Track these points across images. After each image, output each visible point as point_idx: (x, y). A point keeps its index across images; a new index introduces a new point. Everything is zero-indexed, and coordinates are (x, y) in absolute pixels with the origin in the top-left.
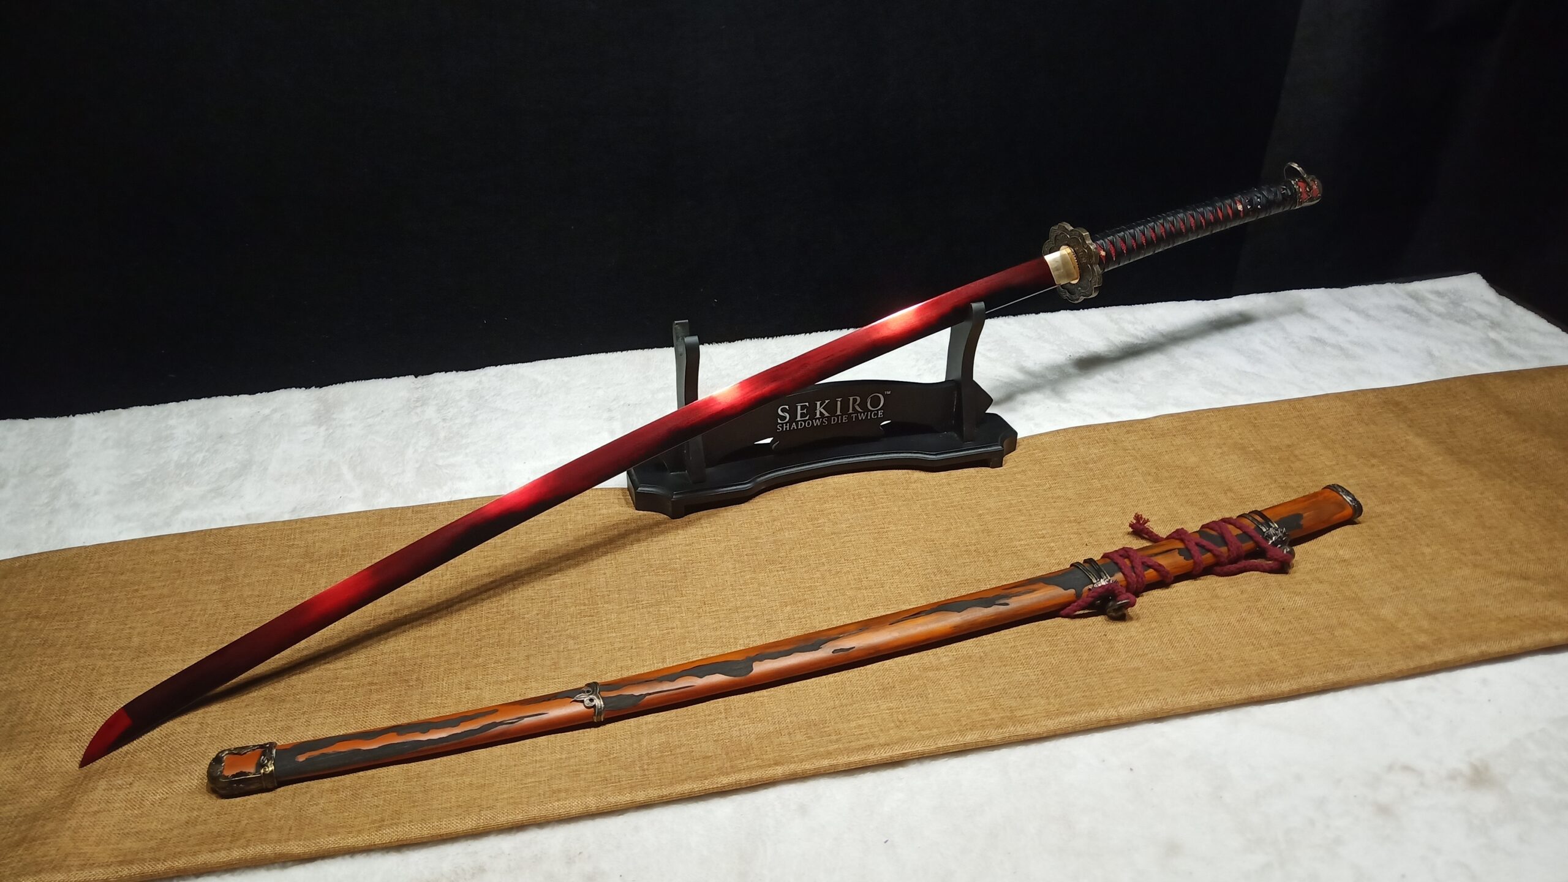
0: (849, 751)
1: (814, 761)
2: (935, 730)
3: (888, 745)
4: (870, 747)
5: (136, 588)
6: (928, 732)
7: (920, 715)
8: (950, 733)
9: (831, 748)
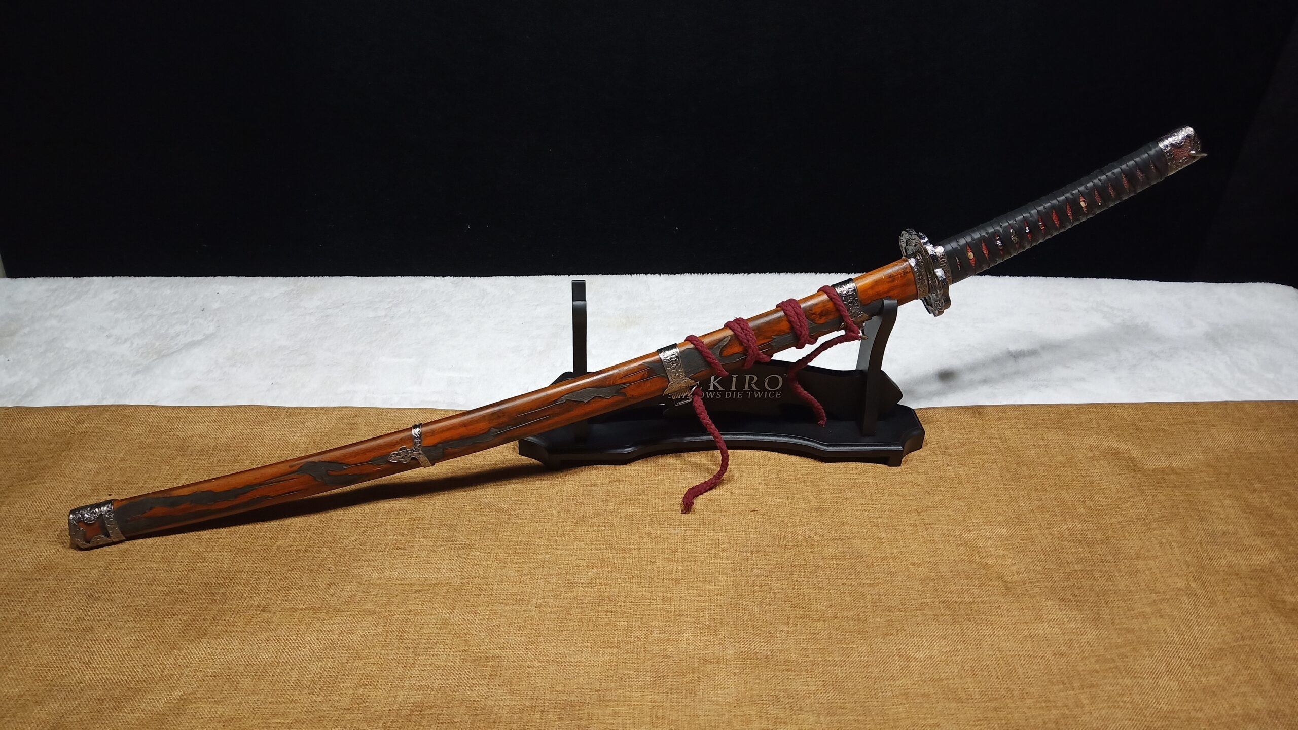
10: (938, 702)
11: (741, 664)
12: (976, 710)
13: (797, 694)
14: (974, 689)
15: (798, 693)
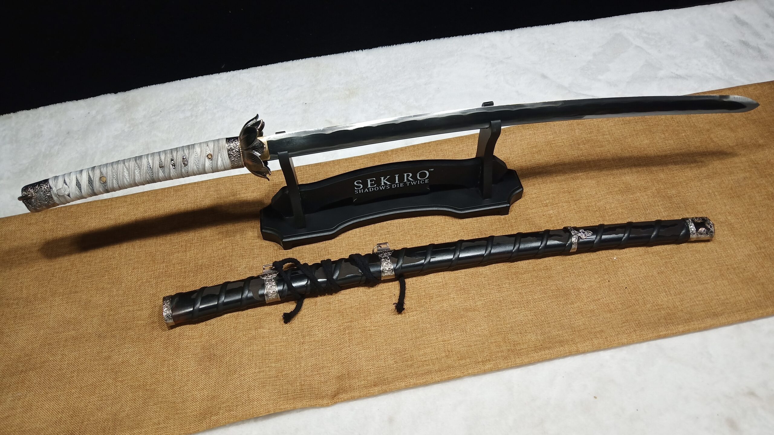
10: (600, 315)
11: (487, 310)
12: (621, 316)
13: (522, 323)
14: (618, 302)
15: (522, 321)
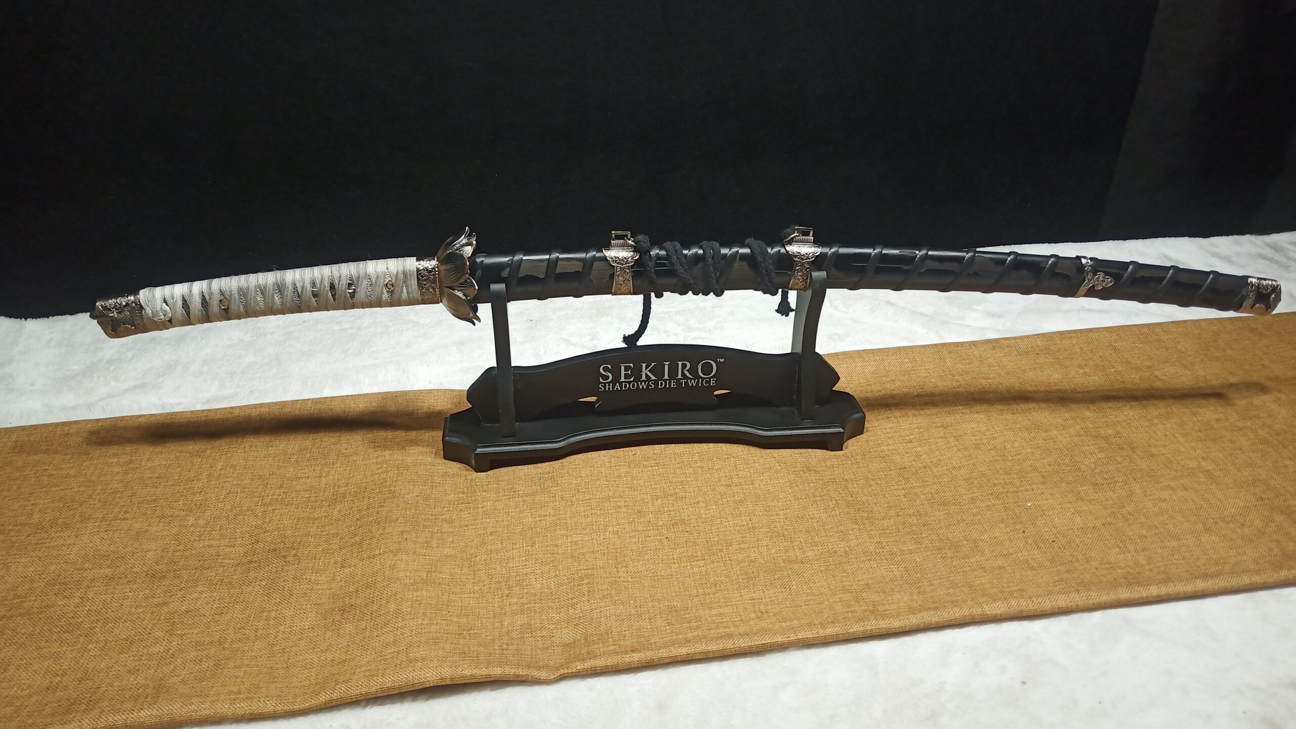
0: (708, 639)
1: (672, 649)
2: (796, 622)
3: (748, 634)
4: (729, 636)
5: (46, 468)
6: (788, 624)
7: (782, 606)
8: (811, 625)
9: (690, 635)
14: (1042, 558)
